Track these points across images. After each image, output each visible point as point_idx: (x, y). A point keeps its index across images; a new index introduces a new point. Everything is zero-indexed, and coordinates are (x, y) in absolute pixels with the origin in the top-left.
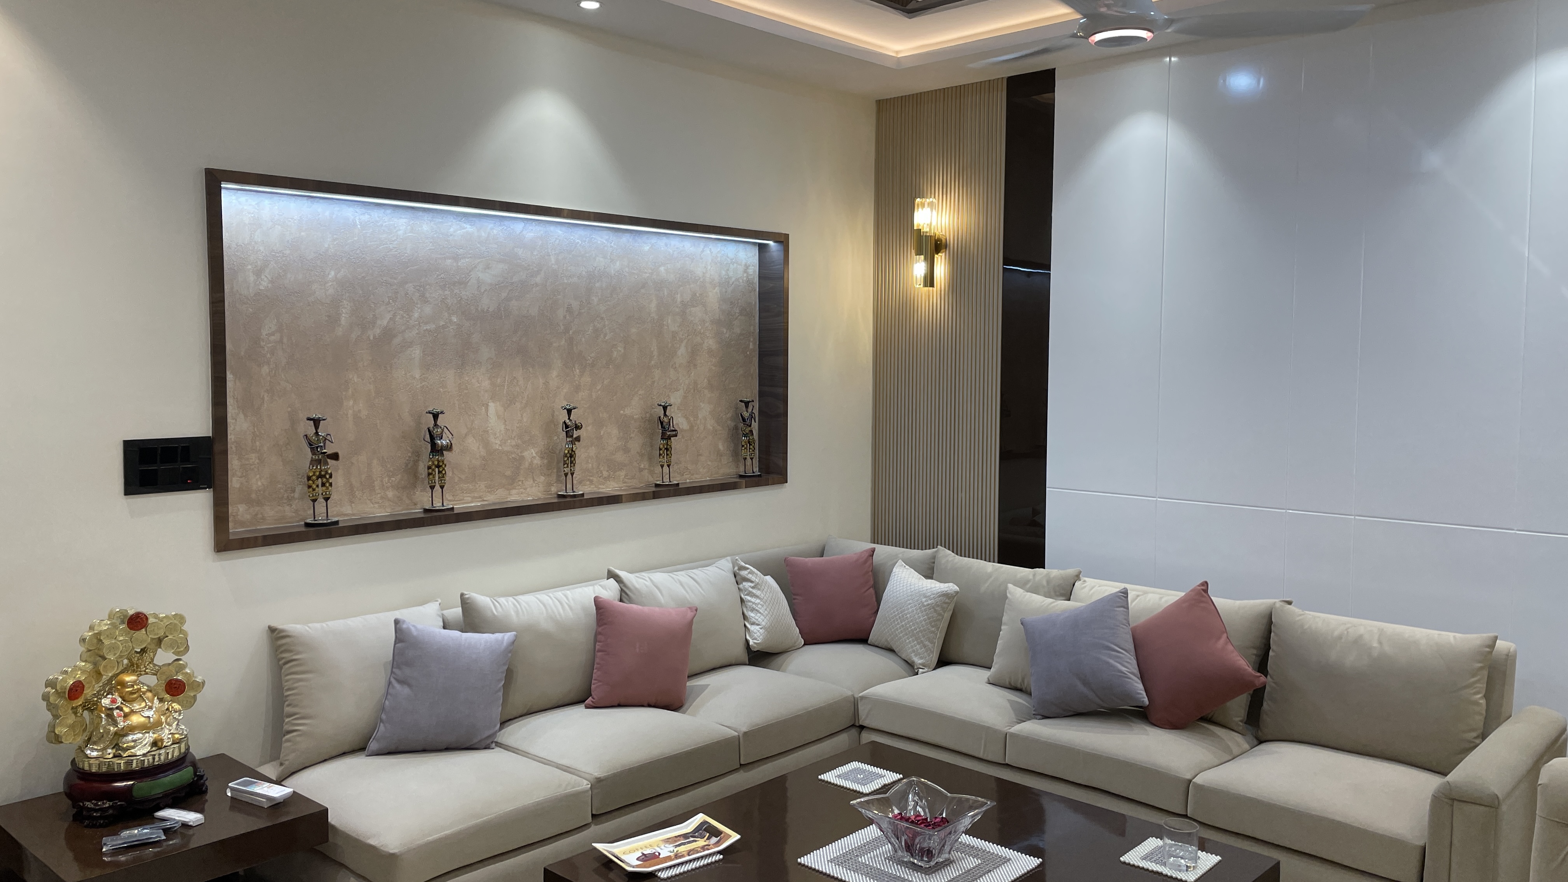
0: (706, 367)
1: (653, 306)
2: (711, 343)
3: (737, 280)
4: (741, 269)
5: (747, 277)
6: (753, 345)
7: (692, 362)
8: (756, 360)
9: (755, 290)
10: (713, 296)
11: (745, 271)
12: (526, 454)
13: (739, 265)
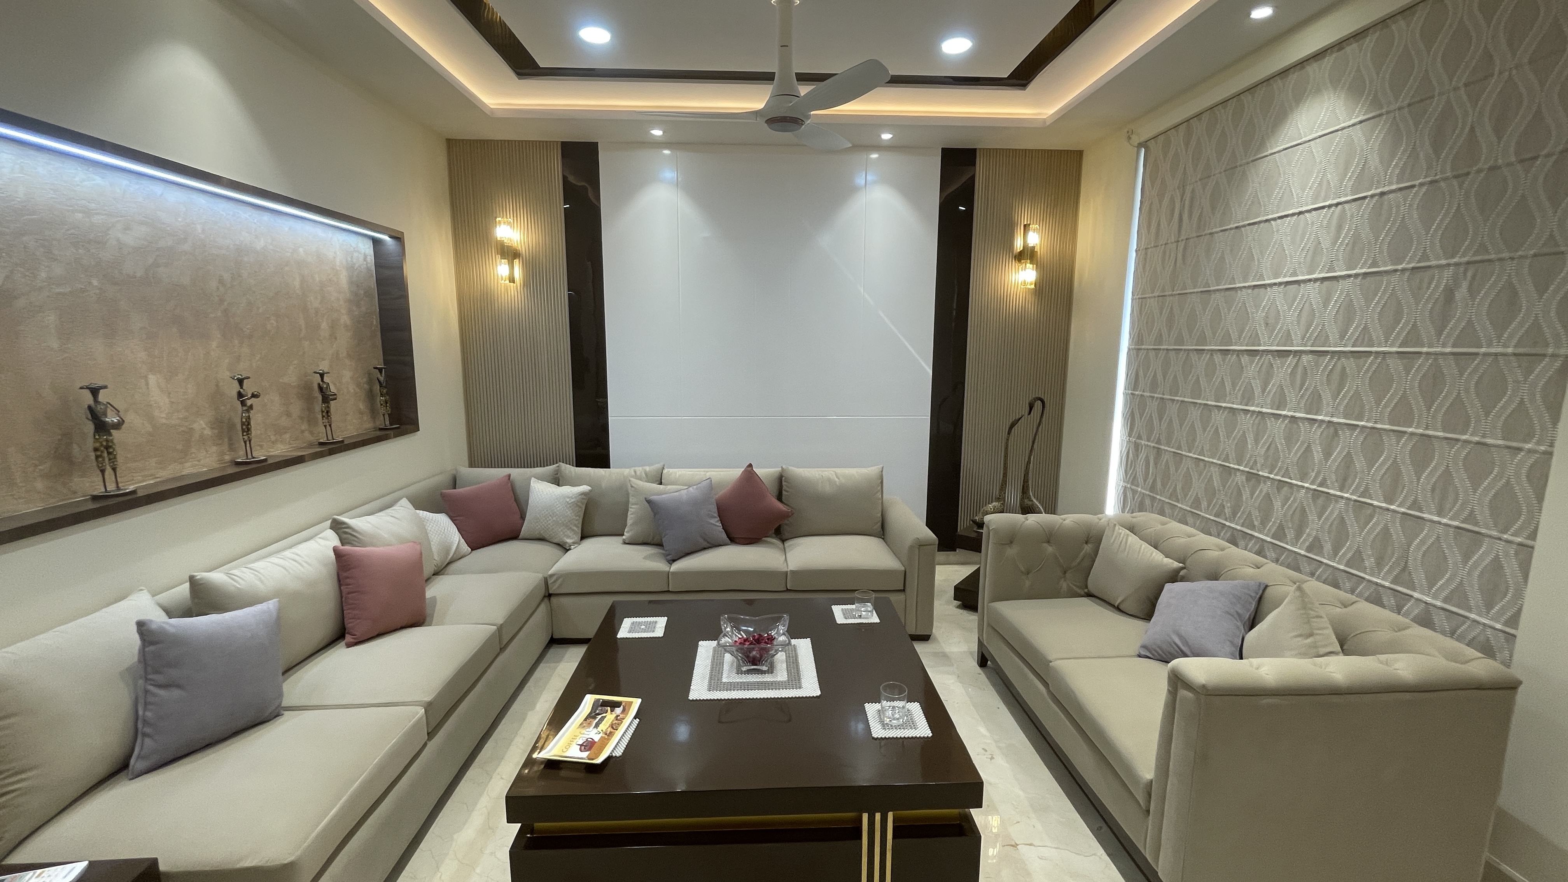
0: (344, 340)
1: (297, 283)
2: (345, 319)
3: (360, 266)
4: (361, 258)
5: (367, 264)
6: (376, 321)
7: (333, 336)
8: (379, 334)
9: (373, 277)
10: (343, 279)
11: (365, 259)
12: (195, 426)
13: (361, 254)
